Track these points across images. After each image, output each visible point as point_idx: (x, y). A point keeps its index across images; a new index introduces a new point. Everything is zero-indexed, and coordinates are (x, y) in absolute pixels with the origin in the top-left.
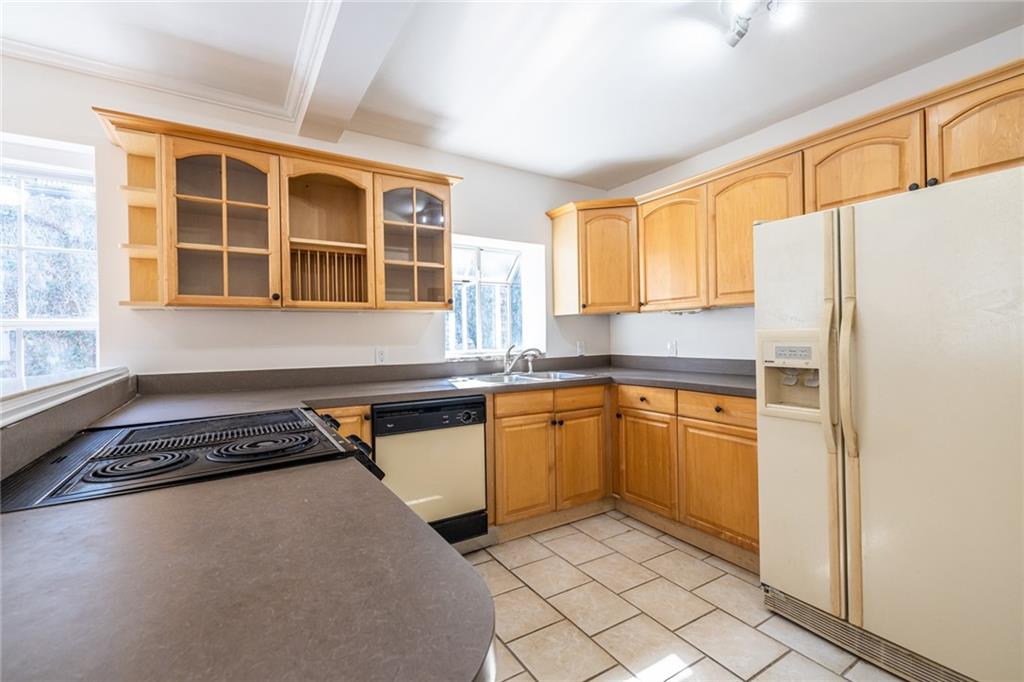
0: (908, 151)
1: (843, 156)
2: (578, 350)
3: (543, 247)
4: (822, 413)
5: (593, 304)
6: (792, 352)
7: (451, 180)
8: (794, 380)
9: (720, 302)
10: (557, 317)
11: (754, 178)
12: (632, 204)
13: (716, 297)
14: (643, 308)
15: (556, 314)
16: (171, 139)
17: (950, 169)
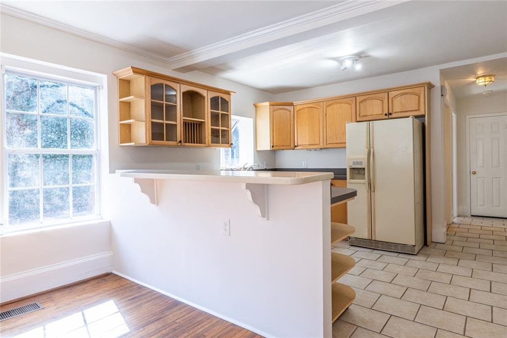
0: (384, 103)
1: (368, 101)
2: (265, 166)
3: (252, 119)
4: (366, 181)
5: (276, 146)
6: (357, 163)
7: (231, 93)
8: (358, 171)
9: (328, 146)
10: (257, 151)
11: (340, 103)
12: (291, 104)
13: (327, 144)
14: (296, 148)
15: (258, 149)
16: (150, 78)
17: (395, 111)
